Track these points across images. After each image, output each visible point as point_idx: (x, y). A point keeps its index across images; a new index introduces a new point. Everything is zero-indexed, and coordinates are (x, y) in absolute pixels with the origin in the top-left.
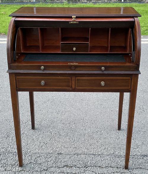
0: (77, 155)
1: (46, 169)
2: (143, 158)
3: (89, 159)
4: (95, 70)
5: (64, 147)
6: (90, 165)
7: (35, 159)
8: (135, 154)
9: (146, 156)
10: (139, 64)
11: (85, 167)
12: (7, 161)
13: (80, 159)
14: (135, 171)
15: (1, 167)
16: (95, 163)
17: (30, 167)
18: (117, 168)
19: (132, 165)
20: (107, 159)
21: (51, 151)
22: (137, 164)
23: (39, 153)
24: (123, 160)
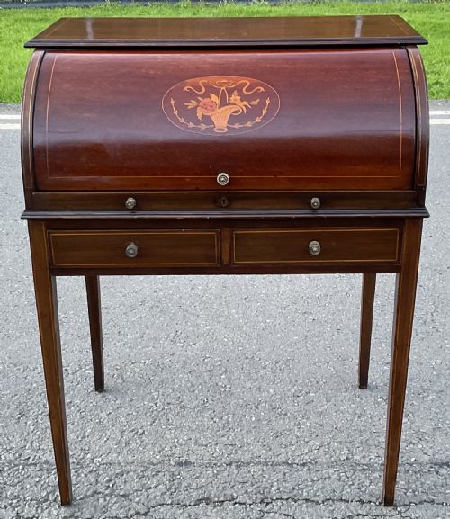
0: (238, 467)
1: (142, 512)
2: (437, 473)
3: (275, 477)
5: (196, 443)
6: (278, 496)
7: (110, 481)
8: (413, 459)
9: (447, 464)
10: (425, 187)
11: (262, 502)
12: (23, 488)
13: (246, 479)
14: (415, 511)
15: (6, 507)
16: (294, 489)
17: (96, 507)
18: (361, 502)
19: (405, 493)
20: (329, 477)
21: (158, 457)
22: (420, 489)
23: (120, 464)
24: (379, 477)
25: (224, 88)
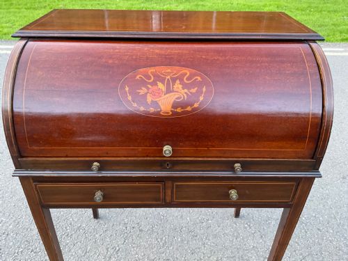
4: (217, 169)
10: (323, 158)
25: (169, 77)
